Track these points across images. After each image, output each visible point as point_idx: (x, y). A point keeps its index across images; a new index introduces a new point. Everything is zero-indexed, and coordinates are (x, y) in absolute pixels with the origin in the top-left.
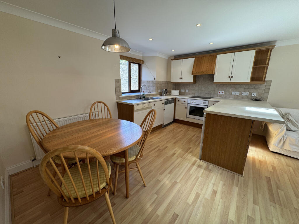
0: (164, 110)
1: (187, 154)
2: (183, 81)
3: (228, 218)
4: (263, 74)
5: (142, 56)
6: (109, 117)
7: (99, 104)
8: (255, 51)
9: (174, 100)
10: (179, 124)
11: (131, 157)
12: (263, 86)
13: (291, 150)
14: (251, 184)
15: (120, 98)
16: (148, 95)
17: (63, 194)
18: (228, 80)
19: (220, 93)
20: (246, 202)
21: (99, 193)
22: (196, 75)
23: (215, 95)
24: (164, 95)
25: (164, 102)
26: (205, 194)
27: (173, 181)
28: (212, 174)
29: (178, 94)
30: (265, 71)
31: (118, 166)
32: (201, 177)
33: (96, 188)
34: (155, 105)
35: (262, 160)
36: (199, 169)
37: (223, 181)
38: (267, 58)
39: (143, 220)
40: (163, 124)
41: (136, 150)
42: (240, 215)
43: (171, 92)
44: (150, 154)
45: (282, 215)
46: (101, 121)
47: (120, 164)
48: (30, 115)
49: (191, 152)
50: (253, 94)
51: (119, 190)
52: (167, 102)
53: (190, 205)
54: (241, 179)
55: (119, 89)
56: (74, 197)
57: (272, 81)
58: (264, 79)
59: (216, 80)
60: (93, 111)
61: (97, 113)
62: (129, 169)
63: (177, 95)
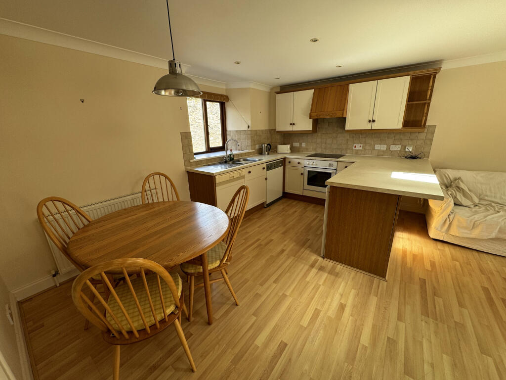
0: (266, 179)
1: (302, 250)
2: (295, 128)
3: (359, 343)
4: (423, 116)
5: (225, 88)
6: (175, 199)
7: (157, 177)
8: (409, 77)
9: (283, 162)
10: (292, 201)
11: (212, 263)
12: (422, 136)
13: (460, 236)
14: (396, 291)
15: (191, 164)
16: (238, 155)
17: (110, 328)
18: (368, 127)
19: (355, 147)
20: (387, 318)
21: (165, 322)
22: (317, 119)
23: (348, 151)
24: (266, 153)
25: (265, 166)
26: (328, 310)
27: (281, 294)
28: (340, 280)
29: (289, 151)
30: (426, 111)
31: (193, 277)
32: (323, 285)
33: (159, 315)
34: (250, 172)
35: (417, 254)
36: (321, 272)
37: (355, 289)
38: (428, 90)
39: (235, 355)
40: (266, 202)
41: (221, 250)
42: (377, 337)
43: (276, 148)
44: (244, 253)
45: (436, 333)
46: (162, 207)
47: (196, 275)
48: (43, 206)
49: (309, 247)
50: (407, 148)
51: (197, 313)
52: (270, 166)
53: (305, 328)
54: (383, 284)
55: (189, 149)
56: (128, 330)
57: (436, 126)
58: (423, 123)
59: (348, 127)
60: (147, 187)
61: (153, 191)
62: (210, 281)
63: (286, 152)
